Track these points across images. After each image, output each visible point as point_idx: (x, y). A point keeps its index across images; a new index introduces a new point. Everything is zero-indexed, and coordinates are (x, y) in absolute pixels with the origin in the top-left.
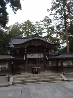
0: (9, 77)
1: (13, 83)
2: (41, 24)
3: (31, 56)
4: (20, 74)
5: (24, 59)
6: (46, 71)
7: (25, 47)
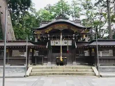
0: (27, 67)
1: (30, 74)
2: (78, 4)
3: (55, 44)
4: (41, 64)
5: (46, 47)
6: (74, 63)
7: (47, 32)
